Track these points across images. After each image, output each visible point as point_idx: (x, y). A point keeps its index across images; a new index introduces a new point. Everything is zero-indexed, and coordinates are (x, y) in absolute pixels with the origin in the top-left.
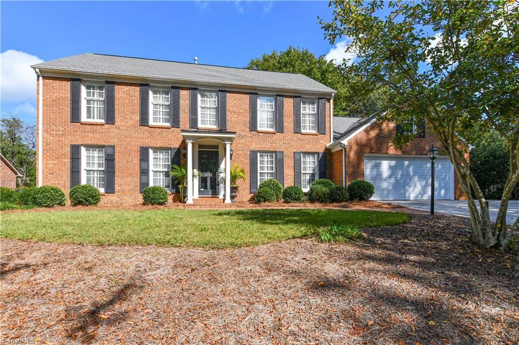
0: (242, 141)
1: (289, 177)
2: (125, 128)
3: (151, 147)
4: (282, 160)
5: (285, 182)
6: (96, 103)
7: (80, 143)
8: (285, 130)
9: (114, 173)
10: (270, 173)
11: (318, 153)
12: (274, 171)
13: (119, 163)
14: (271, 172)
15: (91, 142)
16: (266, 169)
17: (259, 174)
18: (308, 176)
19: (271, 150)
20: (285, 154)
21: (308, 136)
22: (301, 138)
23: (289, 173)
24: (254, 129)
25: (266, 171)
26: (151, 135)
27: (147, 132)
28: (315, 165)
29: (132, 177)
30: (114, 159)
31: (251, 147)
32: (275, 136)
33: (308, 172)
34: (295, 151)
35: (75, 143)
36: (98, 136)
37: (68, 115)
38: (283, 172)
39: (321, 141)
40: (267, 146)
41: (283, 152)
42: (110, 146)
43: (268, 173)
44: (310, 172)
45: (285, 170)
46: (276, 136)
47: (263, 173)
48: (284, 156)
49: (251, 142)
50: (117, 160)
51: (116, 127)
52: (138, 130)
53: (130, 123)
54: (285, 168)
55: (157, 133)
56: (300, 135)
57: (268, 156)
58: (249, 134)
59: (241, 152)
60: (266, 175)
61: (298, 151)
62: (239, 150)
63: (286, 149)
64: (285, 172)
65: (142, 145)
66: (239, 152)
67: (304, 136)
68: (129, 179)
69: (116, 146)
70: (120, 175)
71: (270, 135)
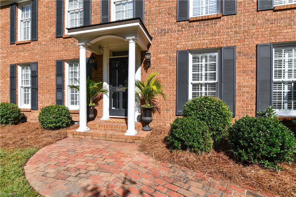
0: (165, 39)
1: (246, 89)
2: (45, 43)
3: (65, 61)
4: (232, 62)
5: (237, 98)
7: (16, 63)
8: (239, 9)
9: (37, 89)
10: (209, 84)
12: (216, 81)
13: (41, 81)
14: (213, 81)
15: (22, 60)
16: (204, 78)
17: (190, 87)
18: (286, 87)
19: (212, 46)
20: (237, 50)
21: (288, 12)
22: (274, 17)
23: (245, 84)
24: (183, 19)
25: (203, 81)
26: (65, 46)
27: (61, 44)
29: (50, 93)
30: (37, 76)
31: (178, 46)
32: (220, 23)
33: (286, 79)
34: (258, 43)
35: (13, 63)
36: (27, 54)
37: (9, 38)
38: (234, 82)
40: (205, 42)
41: (233, 48)
42: (34, 63)
43: (206, 84)
44: (291, 80)
45: (237, 77)
46: (221, 23)
47: (198, 84)
48: (237, 54)
49: (178, 39)
50: (39, 76)
51: (38, 44)
52: (54, 43)
53: (49, 36)
54: (237, 74)
55: (70, 44)
56: (269, 13)
57: (206, 57)
58: (175, 27)
59: (163, 55)
60: (203, 88)
61: (265, 42)
62: (160, 53)
63: (239, 42)
64: (237, 81)
65: (57, 59)
66: (160, 55)
67: (279, 13)
68: (48, 96)
69: (38, 62)
70: (42, 91)
71: (209, 22)
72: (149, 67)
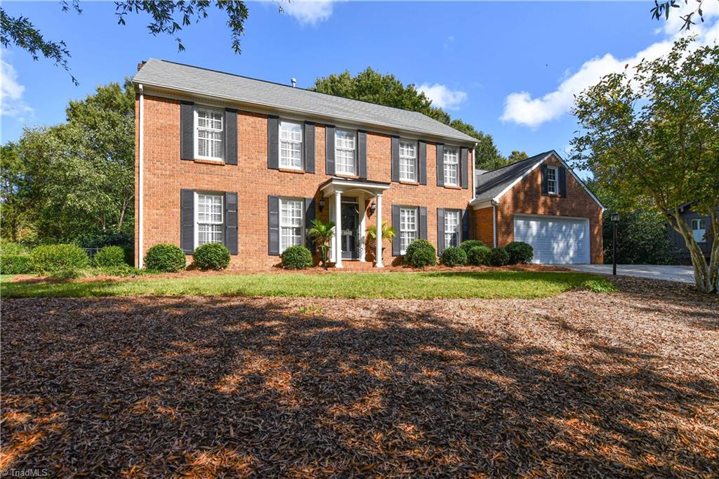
1: (432, 237)
2: (250, 171)
3: (280, 197)
4: (425, 218)
6: (210, 135)
7: (194, 188)
8: (428, 182)
9: (237, 228)
10: (411, 232)
11: (461, 210)
12: (415, 230)
13: (243, 217)
14: (412, 230)
15: (207, 186)
16: (406, 227)
17: (400, 233)
18: (451, 236)
19: (413, 205)
20: (428, 210)
21: (451, 190)
22: (444, 192)
23: (432, 233)
24: (396, 180)
25: (406, 230)
26: (281, 181)
27: (276, 177)
28: (456, 223)
29: (259, 234)
30: (237, 211)
31: (393, 201)
33: (450, 232)
34: (438, 207)
35: (187, 187)
36: (217, 179)
37: (177, 149)
38: (427, 232)
39: (464, 197)
40: (409, 201)
41: (426, 208)
42: (232, 194)
43: (409, 232)
44: (452, 232)
45: (428, 229)
46: (419, 189)
47: (403, 232)
48: (428, 212)
49: (392, 195)
50: (241, 211)
53: (257, 164)
54: (428, 227)
55: (288, 179)
56: (443, 188)
57: (409, 211)
59: (382, 206)
60: (407, 235)
61: (441, 207)
63: (429, 204)
65: (270, 194)
67: (447, 189)
68: (255, 237)
69: (239, 193)
70: (245, 231)
71: (412, 187)
72: (371, 214)
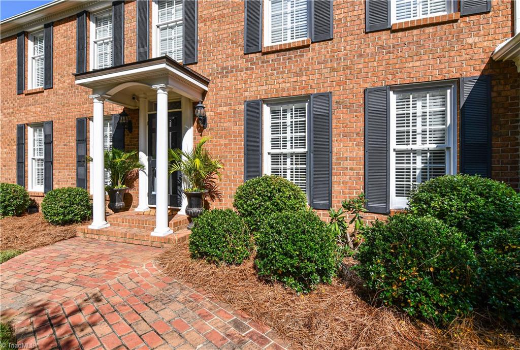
0: (227, 82)
1: (348, 164)
2: (62, 92)
3: (90, 118)
4: (327, 118)
5: (335, 178)
7: (25, 122)
8: (336, 30)
9: (52, 164)
10: (297, 155)
11: (457, 83)
12: (306, 150)
13: (57, 150)
14: (301, 150)
15: (32, 118)
16: (289, 144)
17: (266, 159)
18: (419, 159)
19: (297, 93)
20: (335, 99)
21: (415, 32)
22: (392, 42)
23: (348, 154)
24: (253, 49)
25: (288, 150)
27: (84, 93)
28: (444, 122)
29: (70, 169)
30: (52, 142)
31: (247, 94)
32: (309, 54)
33: (419, 146)
34: (369, 85)
35: (21, 123)
36: (39, 109)
38: (330, 152)
39: (470, 40)
40: (286, 86)
41: (328, 96)
42: (48, 123)
43: (292, 155)
44: (426, 147)
45: (335, 144)
46: (311, 54)
47: (280, 155)
48: (334, 105)
49: (246, 82)
50: (55, 143)
51: (54, 93)
52: (75, 92)
53: (67, 82)
54: (334, 139)
56: (384, 35)
57: (291, 110)
58: (242, 63)
59: (225, 109)
60: (289, 160)
61: (378, 85)
62: (221, 106)
63: (338, 84)
64: (335, 150)
65: (79, 117)
66: (220, 109)
67: (400, 34)
68: (67, 173)
69: (54, 121)
70: (58, 166)
71: (292, 54)
72: (204, 128)
